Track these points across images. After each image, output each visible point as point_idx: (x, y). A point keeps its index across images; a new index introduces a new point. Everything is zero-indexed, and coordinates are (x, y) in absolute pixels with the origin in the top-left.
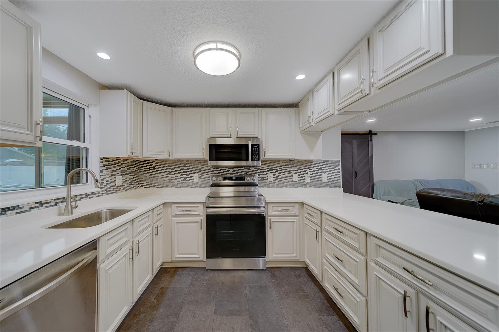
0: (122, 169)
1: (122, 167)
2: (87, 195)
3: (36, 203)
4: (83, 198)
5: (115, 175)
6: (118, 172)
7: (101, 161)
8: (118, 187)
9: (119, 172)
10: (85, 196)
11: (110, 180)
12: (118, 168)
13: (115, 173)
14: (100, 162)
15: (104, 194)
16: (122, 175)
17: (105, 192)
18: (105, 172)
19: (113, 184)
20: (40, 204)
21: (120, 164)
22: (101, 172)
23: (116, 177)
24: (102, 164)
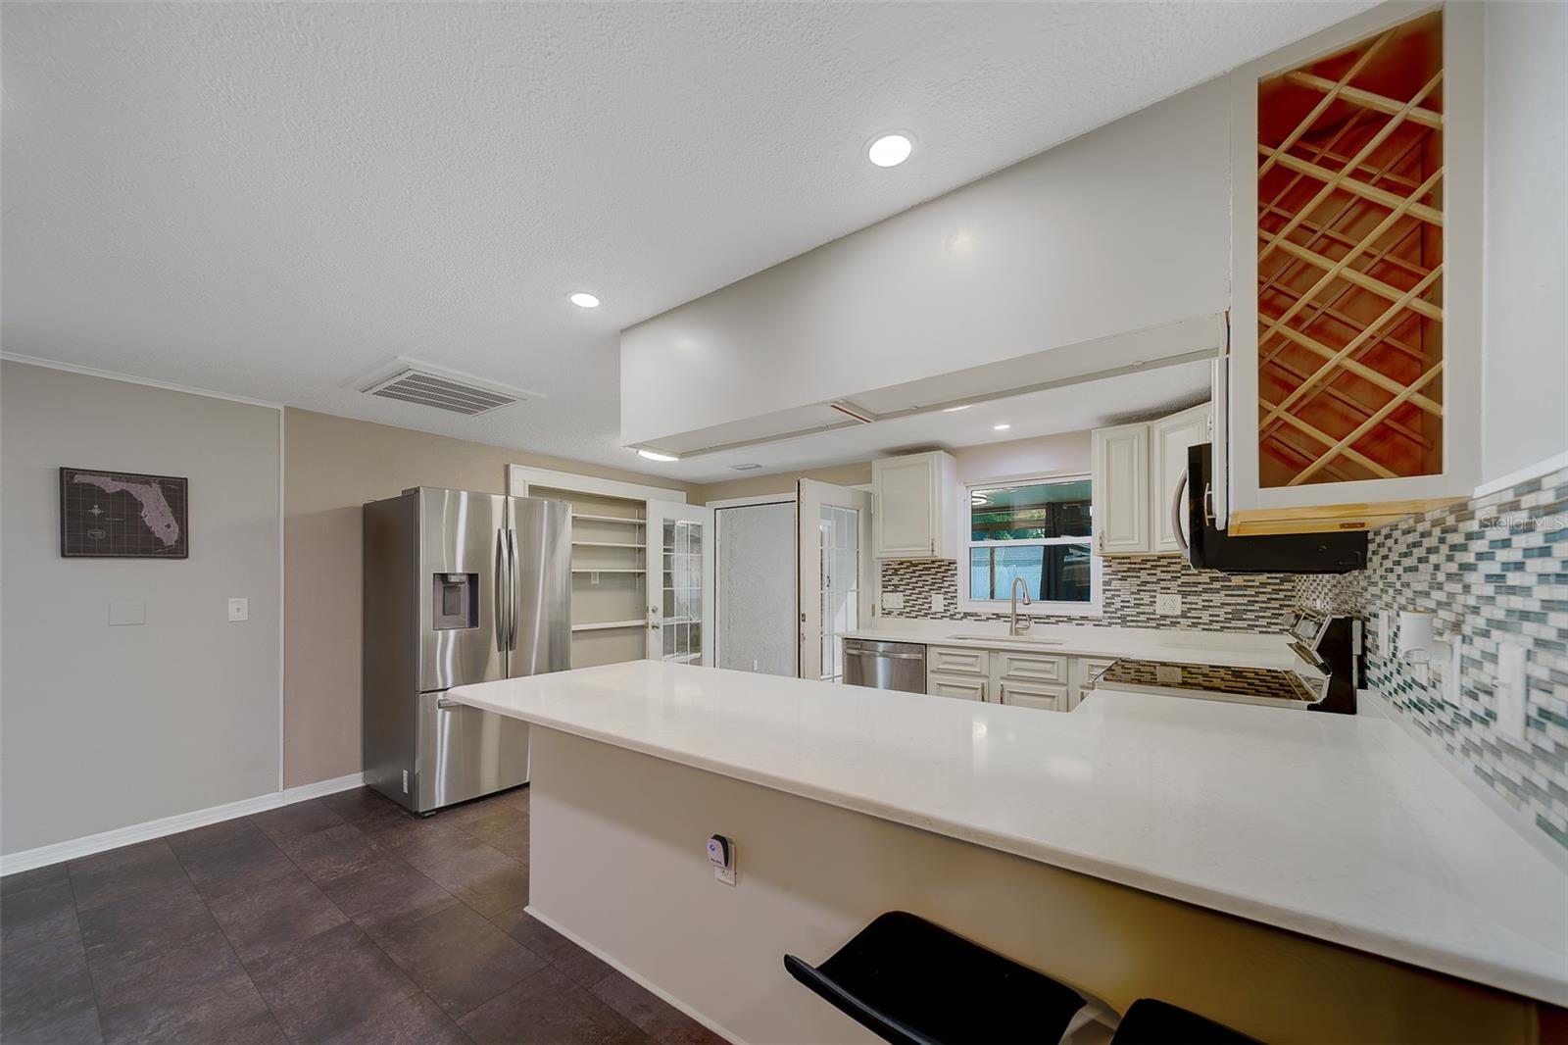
0: (1185, 579)
1: (1183, 575)
2: (1070, 619)
3: (993, 614)
4: (1062, 621)
5: (1155, 591)
6: (1163, 584)
7: (1106, 564)
8: (1164, 617)
9: (1173, 585)
10: (1066, 619)
11: (1135, 599)
12: (1168, 576)
13: (1149, 587)
14: (1105, 566)
15: (1116, 624)
16: (1184, 594)
17: (1120, 621)
18: (1115, 584)
19: (1142, 609)
20: (998, 616)
21: (1173, 568)
22: (1105, 583)
23: (1158, 596)
24: (1109, 570)
